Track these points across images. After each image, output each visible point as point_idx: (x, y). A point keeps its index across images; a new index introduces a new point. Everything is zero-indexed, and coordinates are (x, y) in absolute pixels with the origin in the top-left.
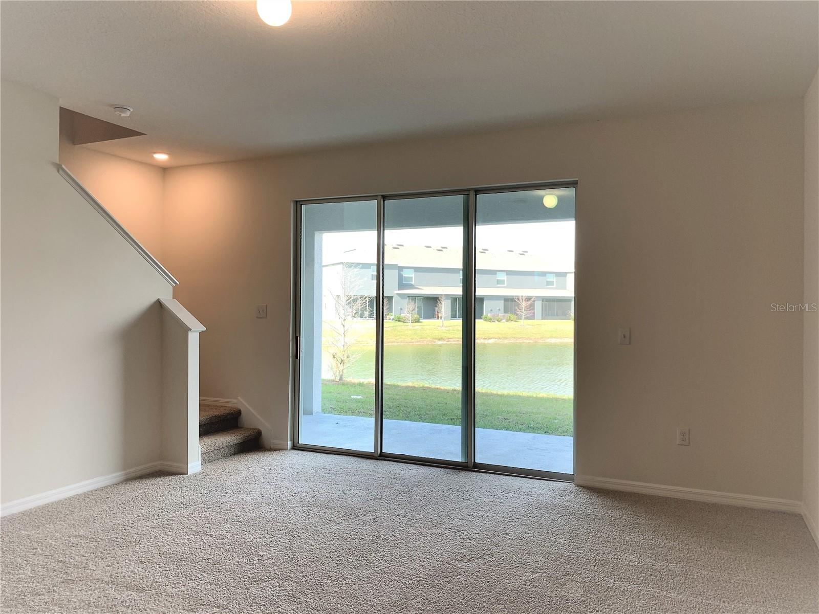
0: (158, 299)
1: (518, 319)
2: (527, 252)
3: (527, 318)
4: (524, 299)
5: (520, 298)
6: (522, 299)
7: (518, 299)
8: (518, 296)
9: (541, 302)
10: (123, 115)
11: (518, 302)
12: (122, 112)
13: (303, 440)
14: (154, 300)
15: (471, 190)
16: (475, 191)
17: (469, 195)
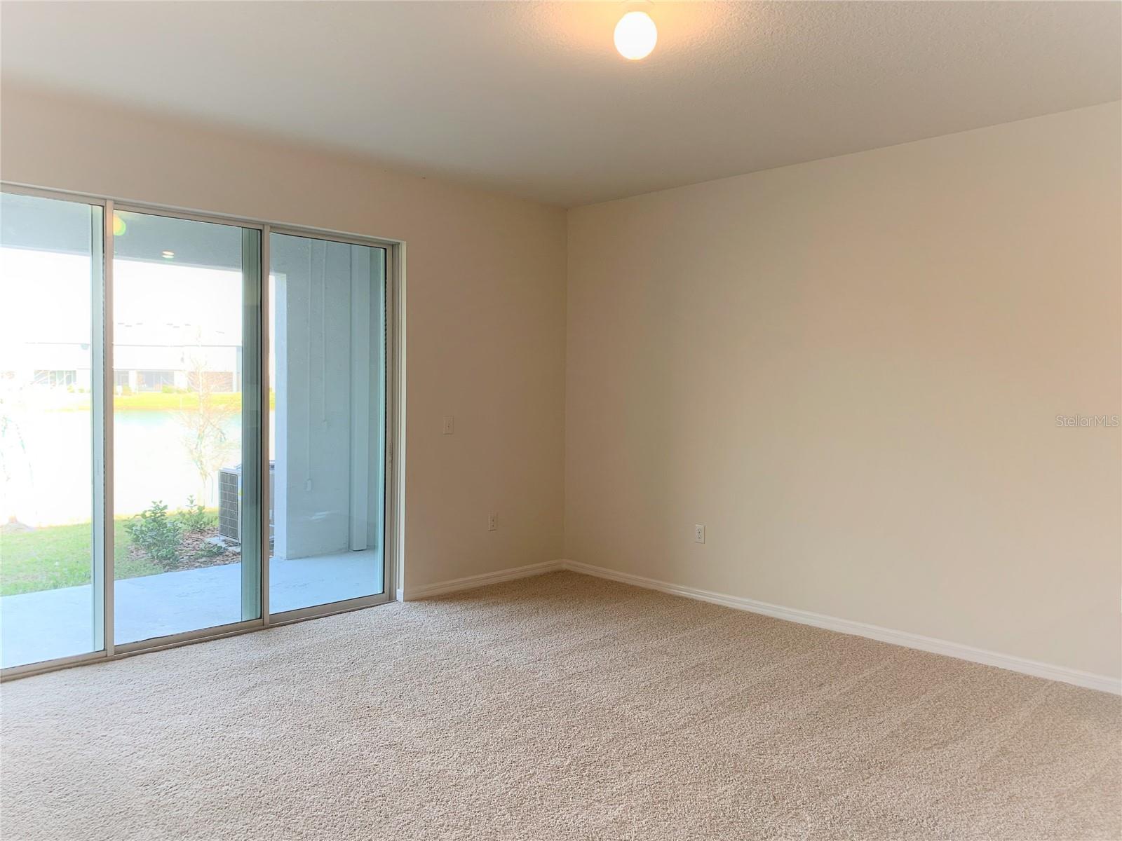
15: (268, 224)
16: (271, 227)
17: (261, 231)
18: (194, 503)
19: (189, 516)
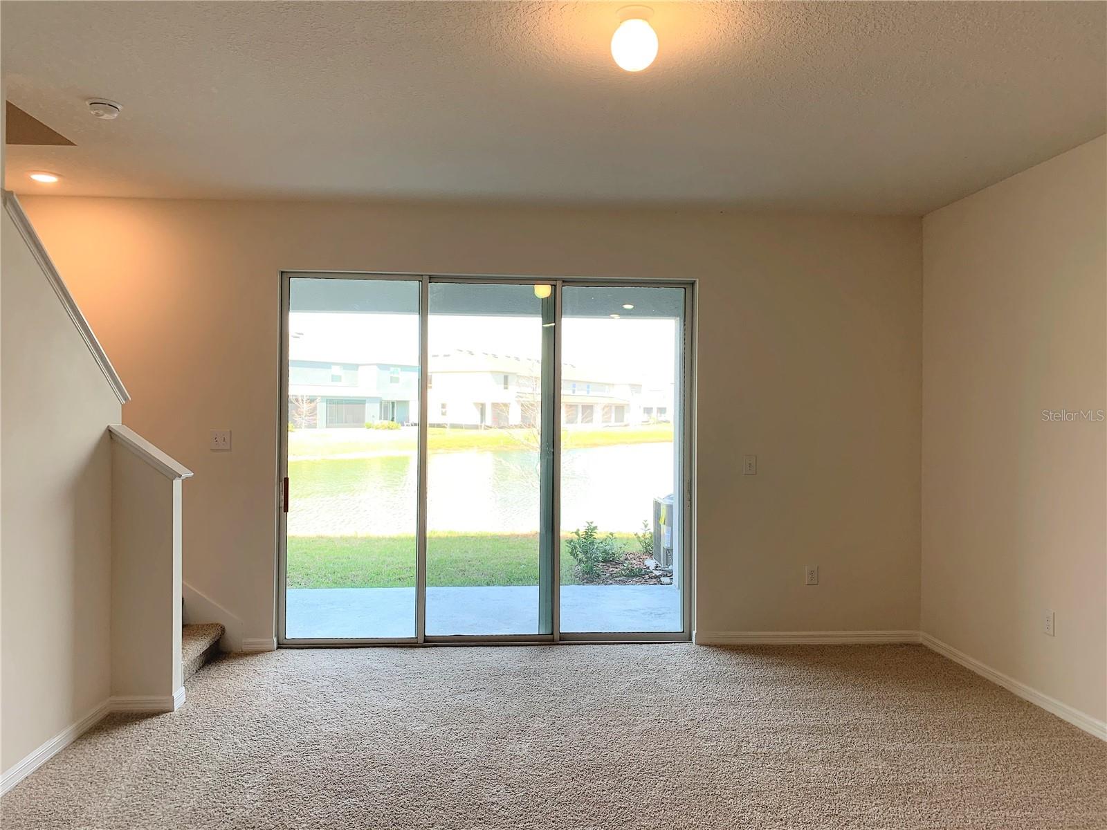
0: (108, 426)
1: (296, 428)
2: (302, 334)
3: (309, 426)
4: (305, 399)
5: (300, 399)
6: (302, 400)
7: (297, 400)
8: (295, 396)
9: (325, 404)
10: (106, 116)
11: (296, 403)
12: (106, 111)
13: (292, 633)
14: (104, 428)
15: (559, 279)
16: (563, 281)
17: (555, 286)
18: (648, 528)
19: (643, 539)
